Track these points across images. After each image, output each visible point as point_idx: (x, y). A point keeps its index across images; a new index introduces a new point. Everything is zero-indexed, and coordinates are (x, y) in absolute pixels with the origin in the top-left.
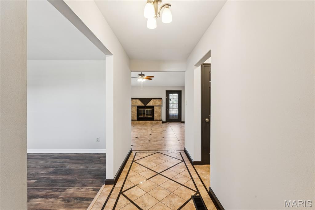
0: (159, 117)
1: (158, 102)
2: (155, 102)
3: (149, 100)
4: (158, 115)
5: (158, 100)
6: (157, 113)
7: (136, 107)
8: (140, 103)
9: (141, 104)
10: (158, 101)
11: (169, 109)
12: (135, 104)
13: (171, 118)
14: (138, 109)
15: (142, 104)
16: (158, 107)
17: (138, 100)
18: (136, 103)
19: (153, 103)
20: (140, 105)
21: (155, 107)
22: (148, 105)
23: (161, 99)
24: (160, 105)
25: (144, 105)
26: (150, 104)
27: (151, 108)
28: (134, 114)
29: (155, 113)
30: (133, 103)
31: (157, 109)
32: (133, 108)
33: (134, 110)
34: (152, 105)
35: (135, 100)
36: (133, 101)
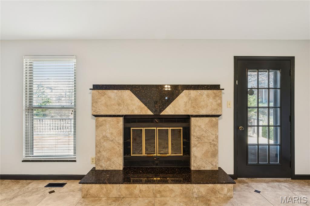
0: (211, 160)
1: (205, 102)
2: (196, 99)
3: (172, 92)
4: (207, 152)
5: (205, 92)
7: (121, 119)
8: (136, 106)
9: (139, 107)
10: (208, 96)
11: (246, 126)
12: (117, 107)
13: (252, 160)
14: (128, 125)
15: (142, 109)
17: (128, 93)
18: (119, 105)
19: (189, 105)
20: (136, 112)
21: (193, 119)
22: (169, 111)
23: (216, 87)
24: (213, 113)
25: (150, 113)
26: (176, 109)
27: (179, 124)
28: (113, 148)
29: (196, 143)
30: (106, 105)
31: (203, 127)
32: (108, 126)
33: (112, 134)
34: (182, 111)
35: (115, 91)
36: (110, 98)
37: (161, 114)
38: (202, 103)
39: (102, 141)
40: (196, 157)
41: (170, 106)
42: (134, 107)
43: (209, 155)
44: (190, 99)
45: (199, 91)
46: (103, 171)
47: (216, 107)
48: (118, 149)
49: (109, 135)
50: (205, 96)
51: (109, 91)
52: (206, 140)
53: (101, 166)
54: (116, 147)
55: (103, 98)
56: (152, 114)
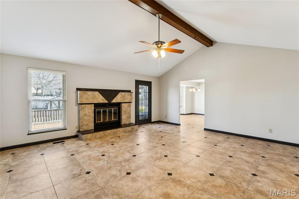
0: (128, 119)
1: (127, 97)
2: (124, 96)
3: (115, 93)
4: (127, 117)
5: (127, 93)
6: (126, 114)
7: (93, 105)
8: (101, 99)
10: (128, 95)
11: (139, 106)
12: (92, 99)
13: (140, 118)
14: (96, 108)
15: (103, 100)
16: (127, 104)
17: (97, 93)
18: (93, 98)
19: (122, 98)
20: (101, 102)
21: (123, 104)
22: (114, 101)
23: (129, 91)
24: (130, 101)
25: (107, 102)
26: (117, 100)
27: (116, 107)
28: (89, 119)
29: (124, 113)
30: (87, 99)
31: (126, 107)
32: (87, 109)
33: (89, 112)
34: (119, 101)
35: (91, 92)
36: (88, 95)
37: (111, 102)
38: (126, 98)
39: (84, 116)
40: (124, 119)
41: (115, 99)
42: (100, 99)
43: (128, 118)
44: (122, 96)
45: (125, 93)
46: (85, 131)
47: (131, 99)
48: (92, 119)
49: (87, 113)
50: (127, 95)
51: (88, 92)
52: (127, 112)
53: (83, 129)
54: (91, 119)
55: (85, 95)
56: (108, 102)
